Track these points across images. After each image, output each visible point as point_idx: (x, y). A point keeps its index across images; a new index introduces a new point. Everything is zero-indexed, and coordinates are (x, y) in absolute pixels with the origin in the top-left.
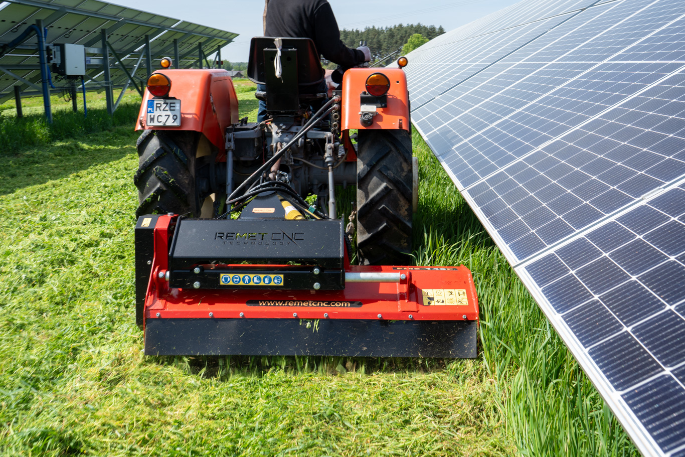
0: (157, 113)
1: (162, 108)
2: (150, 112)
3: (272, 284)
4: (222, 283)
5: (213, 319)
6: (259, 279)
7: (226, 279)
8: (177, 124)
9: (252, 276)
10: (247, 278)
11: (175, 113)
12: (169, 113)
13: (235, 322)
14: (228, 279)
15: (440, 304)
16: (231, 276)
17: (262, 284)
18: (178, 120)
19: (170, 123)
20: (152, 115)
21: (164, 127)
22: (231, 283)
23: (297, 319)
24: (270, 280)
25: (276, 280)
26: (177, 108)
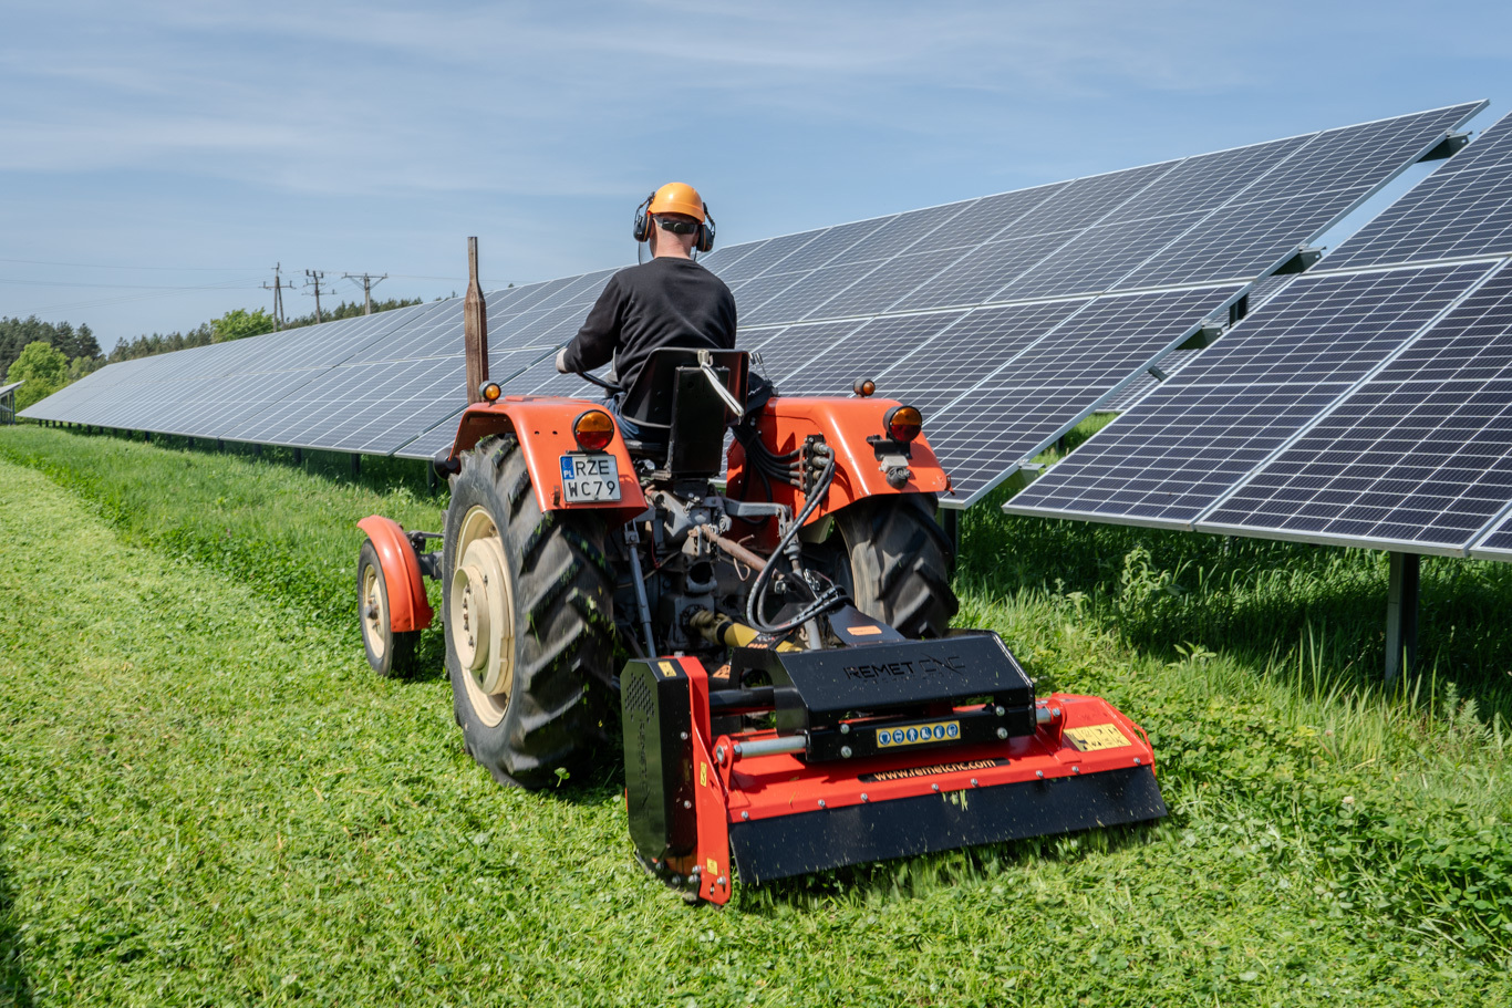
0: (579, 479)
1: (587, 470)
2: (568, 477)
3: (946, 737)
4: (880, 745)
5: (825, 810)
6: (929, 731)
7: (885, 737)
8: (617, 495)
9: (918, 728)
10: (912, 733)
11: (608, 478)
12: (599, 478)
13: (856, 810)
14: (890, 737)
15: (1098, 748)
16: (891, 731)
17: (933, 739)
18: (617, 489)
19: (605, 495)
20: (573, 483)
21: (596, 502)
22: (893, 743)
23: (938, 794)
24: (943, 733)
25: (949, 731)
26: (612, 469)
